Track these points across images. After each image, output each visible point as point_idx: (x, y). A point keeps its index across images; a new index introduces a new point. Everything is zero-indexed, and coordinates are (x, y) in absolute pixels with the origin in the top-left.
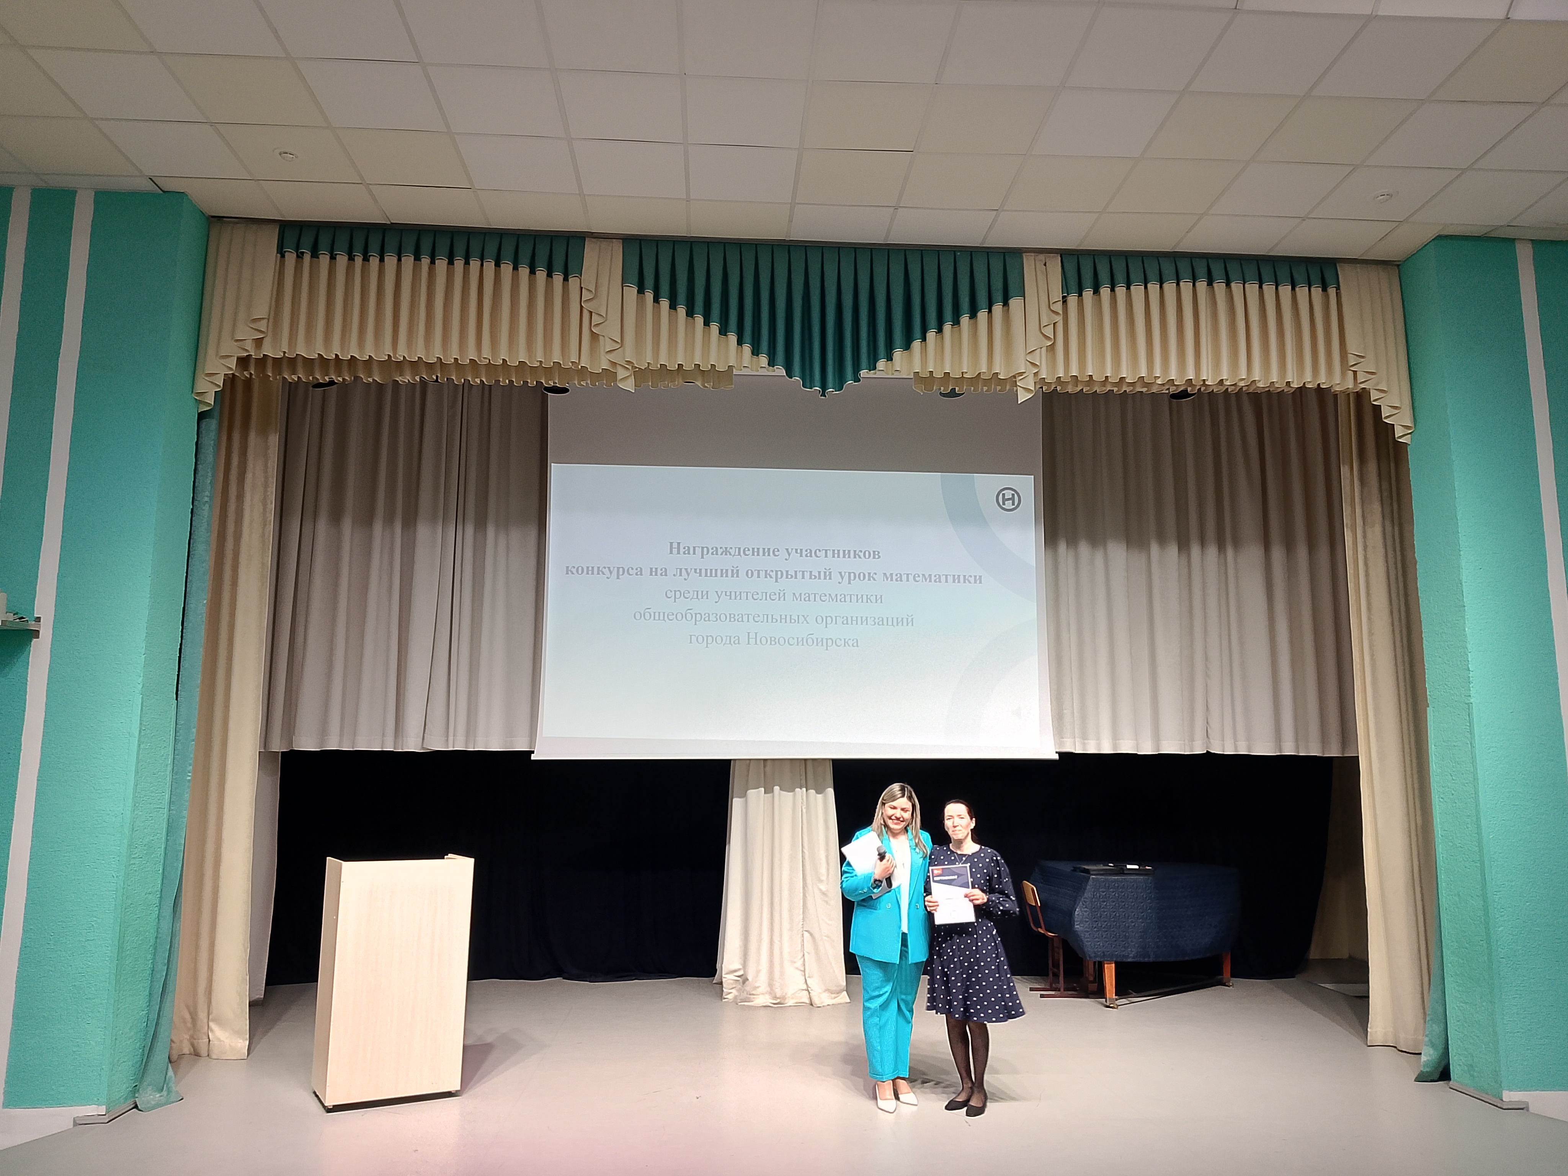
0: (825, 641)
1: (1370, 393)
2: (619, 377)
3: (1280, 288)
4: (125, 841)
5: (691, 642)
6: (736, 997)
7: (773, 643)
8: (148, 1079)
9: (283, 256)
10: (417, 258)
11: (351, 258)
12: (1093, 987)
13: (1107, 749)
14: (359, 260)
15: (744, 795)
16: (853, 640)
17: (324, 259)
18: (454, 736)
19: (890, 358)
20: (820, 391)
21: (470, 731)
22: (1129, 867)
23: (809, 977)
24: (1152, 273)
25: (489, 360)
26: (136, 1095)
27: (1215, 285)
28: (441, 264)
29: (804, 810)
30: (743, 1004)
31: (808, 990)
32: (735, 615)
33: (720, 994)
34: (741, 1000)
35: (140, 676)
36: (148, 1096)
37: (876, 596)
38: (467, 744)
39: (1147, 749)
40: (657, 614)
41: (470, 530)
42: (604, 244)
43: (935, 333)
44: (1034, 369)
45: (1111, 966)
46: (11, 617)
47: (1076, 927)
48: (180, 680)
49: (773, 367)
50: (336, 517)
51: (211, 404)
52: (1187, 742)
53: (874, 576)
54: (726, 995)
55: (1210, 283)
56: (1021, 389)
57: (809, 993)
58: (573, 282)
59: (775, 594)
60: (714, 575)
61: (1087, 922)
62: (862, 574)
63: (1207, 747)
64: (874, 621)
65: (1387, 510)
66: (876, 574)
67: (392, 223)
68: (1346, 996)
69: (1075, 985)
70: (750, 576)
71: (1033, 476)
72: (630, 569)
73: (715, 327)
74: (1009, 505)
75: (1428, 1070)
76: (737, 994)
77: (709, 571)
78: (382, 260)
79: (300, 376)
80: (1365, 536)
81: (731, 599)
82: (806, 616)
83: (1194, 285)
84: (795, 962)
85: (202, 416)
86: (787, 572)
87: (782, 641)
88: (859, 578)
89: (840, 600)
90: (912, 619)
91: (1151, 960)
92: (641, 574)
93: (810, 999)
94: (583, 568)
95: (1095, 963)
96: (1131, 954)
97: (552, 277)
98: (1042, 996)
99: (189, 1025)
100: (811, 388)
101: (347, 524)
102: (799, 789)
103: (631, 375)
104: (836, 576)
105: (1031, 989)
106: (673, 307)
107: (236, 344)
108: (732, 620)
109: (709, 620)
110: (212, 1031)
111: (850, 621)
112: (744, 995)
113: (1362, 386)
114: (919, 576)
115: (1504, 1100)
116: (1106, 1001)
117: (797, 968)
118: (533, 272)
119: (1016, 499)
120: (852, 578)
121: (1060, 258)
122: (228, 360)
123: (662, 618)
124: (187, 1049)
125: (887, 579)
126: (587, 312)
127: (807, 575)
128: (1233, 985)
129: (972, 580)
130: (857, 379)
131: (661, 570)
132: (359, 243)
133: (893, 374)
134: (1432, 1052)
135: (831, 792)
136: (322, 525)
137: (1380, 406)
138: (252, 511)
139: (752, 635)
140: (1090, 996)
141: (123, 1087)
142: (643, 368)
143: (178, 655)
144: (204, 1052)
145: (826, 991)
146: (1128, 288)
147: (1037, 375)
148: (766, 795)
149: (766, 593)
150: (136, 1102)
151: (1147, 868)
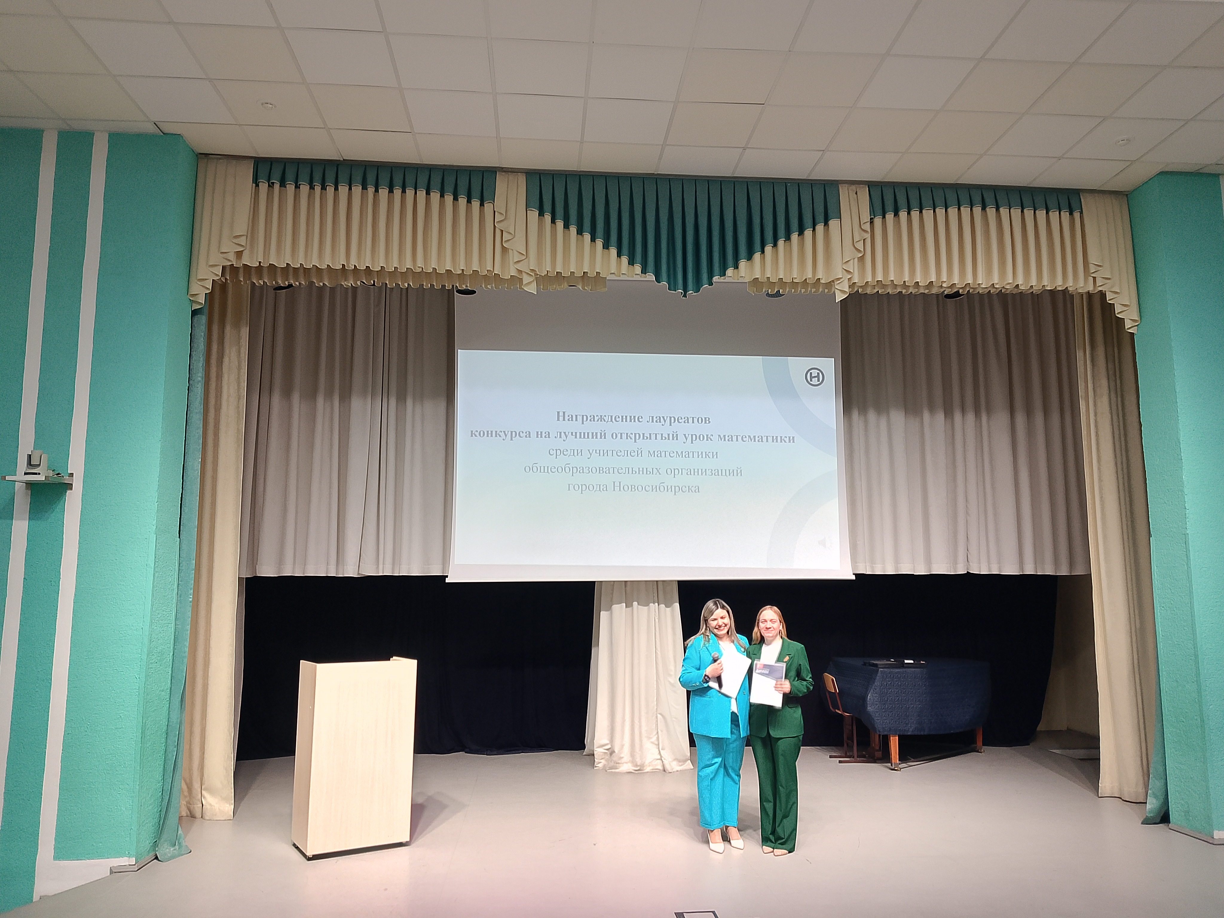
0: (673, 488)
1: (1106, 294)
2: (524, 283)
3: (1037, 212)
4: (145, 650)
5: (569, 490)
6: (604, 765)
7: (633, 490)
8: (165, 836)
9: (257, 185)
10: (364, 188)
11: (312, 188)
12: (879, 754)
13: (890, 571)
14: (318, 189)
15: (609, 609)
16: (695, 487)
17: (291, 188)
18: (383, 564)
19: (736, 267)
20: (682, 293)
21: (395, 561)
22: (906, 661)
23: (662, 749)
24: (939, 200)
25: (422, 268)
26: (157, 849)
27: (988, 209)
28: (384, 192)
29: (657, 620)
30: (611, 771)
31: (662, 760)
32: (603, 469)
33: (592, 764)
34: (609, 768)
35: (154, 520)
36: (165, 850)
37: (713, 453)
38: (393, 570)
39: (921, 571)
40: (542, 468)
41: (393, 402)
42: (511, 177)
43: (771, 247)
44: (848, 275)
45: (896, 739)
46: (51, 473)
47: (868, 708)
48: (182, 522)
49: (646, 274)
50: (287, 393)
51: (202, 304)
52: (951, 564)
53: (711, 437)
54: (597, 764)
55: (984, 208)
56: (838, 291)
57: (663, 762)
58: (488, 207)
59: (634, 452)
60: (586, 437)
61: (877, 704)
62: (701, 436)
63: (967, 569)
64: (711, 472)
65: (1112, 384)
66: (712, 435)
67: (344, 160)
68: (1073, 760)
69: (864, 753)
70: (614, 437)
71: (833, 359)
72: (521, 432)
73: (599, 243)
74: (815, 381)
75: (1152, 815)
76: (606, 763)
77: (582, 434)
78: (336, 189)
79: (266, 281)
80: (1095, 405)
81: (600, 455)
82: (658, 469)
83: (971, 210)
84: (652, 738)
85: (195, 313)
86: (643, 434)
87: (640, 488)
88: (700, 439)
89: (685, 456)
90: (741, 470)
91: (926, 733)
92: (530, 437)
93: (663, 766)
94: (484, 432)
95: (879, 735)
96: (911, 729)
97: (471, 203)
98: (840, 762)
99: (186, 793)
100: (676, 291)
101: (296, 398)
102: (653, 604)
103: (534, 281)
104: (681, 437)
105: (831, 757)
106: (566, 226)
107: (221, 255)
108: (601, 472)
109: (583, 472)
110: (204, 798)
111: (692, 473)
112: (612, 764)
113: (1100, 289)
114: (746, 437)
115: (1215, 838)
116: (892, 765)
117: (652, 743)
118: (456, 199)
119: (821, 376)
120: (694, 439)
121: (868, 189)
122: (216, 268)
123: (546, 471)
124: (184, 814)
125: (721, 440)
126: (499, 231)
127: (659, 437)
128: (984, 751)
129: (787, 440)
130: (711, 284)
131: (545, 433)
132: (317, 176)
133: (738, 279)
134: (1154, 801)
135: (677, 606)
136: (276, 399)
137: (1114, 304)
138: (228, 388)
139: (617, 484)
140: (877, 761)
141: (147, 844)
142: (543, 275)
143: (180, 502)
144: (198, 814)
145: (675, 760)
146: (921, 212)
147: (851, 280)
148: (627, 609)
149: (627, 451)
150: (156, 854)
151: (922, 662)
